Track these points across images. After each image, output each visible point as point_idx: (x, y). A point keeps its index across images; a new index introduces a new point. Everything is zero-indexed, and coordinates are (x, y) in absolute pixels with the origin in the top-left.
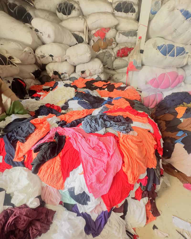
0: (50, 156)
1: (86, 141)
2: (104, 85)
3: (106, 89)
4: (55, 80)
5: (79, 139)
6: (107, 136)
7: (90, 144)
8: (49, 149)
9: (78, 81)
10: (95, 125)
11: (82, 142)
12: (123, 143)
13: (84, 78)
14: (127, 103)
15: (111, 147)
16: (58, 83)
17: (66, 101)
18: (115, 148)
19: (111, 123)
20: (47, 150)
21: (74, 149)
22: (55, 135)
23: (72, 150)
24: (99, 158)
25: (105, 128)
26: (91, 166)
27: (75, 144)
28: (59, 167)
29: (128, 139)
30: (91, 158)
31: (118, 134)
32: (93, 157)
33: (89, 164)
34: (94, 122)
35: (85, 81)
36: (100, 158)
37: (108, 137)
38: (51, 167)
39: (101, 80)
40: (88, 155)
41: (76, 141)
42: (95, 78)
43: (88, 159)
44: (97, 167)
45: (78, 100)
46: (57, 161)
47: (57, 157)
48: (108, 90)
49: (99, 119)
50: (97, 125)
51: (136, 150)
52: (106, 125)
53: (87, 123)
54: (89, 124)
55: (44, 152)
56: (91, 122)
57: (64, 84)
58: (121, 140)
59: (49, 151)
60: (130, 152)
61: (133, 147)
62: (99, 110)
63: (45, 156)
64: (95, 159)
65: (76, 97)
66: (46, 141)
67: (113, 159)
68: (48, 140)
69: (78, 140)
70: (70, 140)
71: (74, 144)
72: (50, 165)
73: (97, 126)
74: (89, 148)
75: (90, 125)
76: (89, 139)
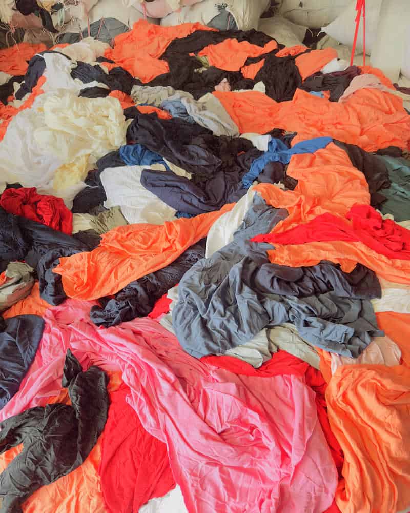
0: (59, 469)
1: (192, 403)
2: (250, 61)
3: (260, 87)
4: (26, 37)
5: (162, 395)
6: (274, 375)
7: (208, 416)
8: (48, 447)
9: (131, 39)
10: (226, 322)
11: (175, 408)
12: (342, 405)
13: (158, 21)
14: (355, 178)
15: (295, 425)
16: (42, 59)
17: (88, 165)
18: (308, 435)
19: (289, 309)
20: (44, 452)
21: (147, 437)
22: (64, 370)
23: (141, 440)
24: (246, 466)
25: (264, 331)
26: (218, 496)
27: (150, 419)
28: (95, 500)
29: (364, 386)
30: (217, 469)
31: (319, 358)
32: (224, 464)
33: (209, 489)
34: (220, 307)
35: (163, 40)
36: (252, 464)
37: (279, 377)
38: (66, 501)
39: (232, 33)
40: (204, 460)
41: (150, 403)
42: (207, 21)
43: (205, 472)
44: (241, 499)
45: (139, 164)
46: (85, 477)
47: (83, 467)
48: (267, 93)
49: (241, 290)
50: (233, 321)
51: (393, 431)
52: (270, 318)
53: (192, 313)
54: (198, 319)
55: (32, 459)
56: (207, 306)
57: (69, 65)
58: (333, 392)
59: (52, 454)
60: (369, 439)
61: (382, 419)
62: (236, 218)
63: (39, 470)
64: (230, 471)
65: (132, 147)
66: (31, 401)
67: (302, 478)
68: (38, 396)
69: (160, 397)
70: (128, 400)
71: (145, 418)
72: (61, 491)
73: (232, 326)
74: (207, 436)
75: (204, 322)
76: (205, 392)
